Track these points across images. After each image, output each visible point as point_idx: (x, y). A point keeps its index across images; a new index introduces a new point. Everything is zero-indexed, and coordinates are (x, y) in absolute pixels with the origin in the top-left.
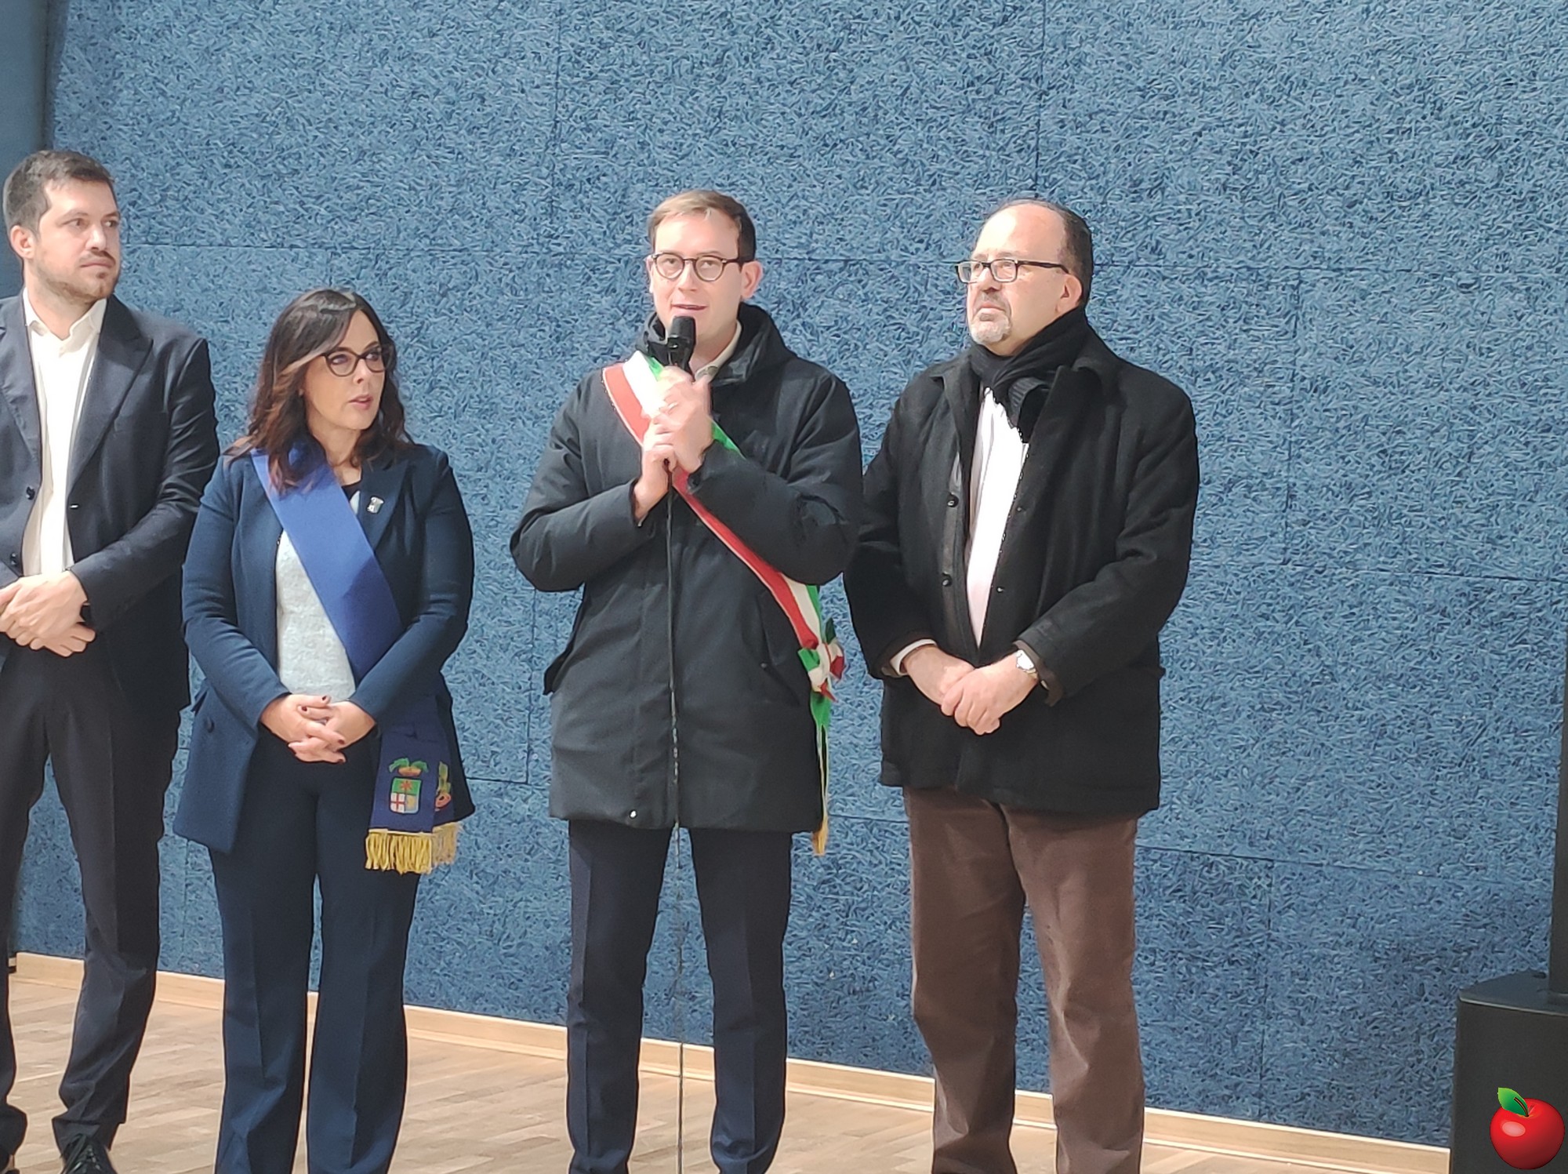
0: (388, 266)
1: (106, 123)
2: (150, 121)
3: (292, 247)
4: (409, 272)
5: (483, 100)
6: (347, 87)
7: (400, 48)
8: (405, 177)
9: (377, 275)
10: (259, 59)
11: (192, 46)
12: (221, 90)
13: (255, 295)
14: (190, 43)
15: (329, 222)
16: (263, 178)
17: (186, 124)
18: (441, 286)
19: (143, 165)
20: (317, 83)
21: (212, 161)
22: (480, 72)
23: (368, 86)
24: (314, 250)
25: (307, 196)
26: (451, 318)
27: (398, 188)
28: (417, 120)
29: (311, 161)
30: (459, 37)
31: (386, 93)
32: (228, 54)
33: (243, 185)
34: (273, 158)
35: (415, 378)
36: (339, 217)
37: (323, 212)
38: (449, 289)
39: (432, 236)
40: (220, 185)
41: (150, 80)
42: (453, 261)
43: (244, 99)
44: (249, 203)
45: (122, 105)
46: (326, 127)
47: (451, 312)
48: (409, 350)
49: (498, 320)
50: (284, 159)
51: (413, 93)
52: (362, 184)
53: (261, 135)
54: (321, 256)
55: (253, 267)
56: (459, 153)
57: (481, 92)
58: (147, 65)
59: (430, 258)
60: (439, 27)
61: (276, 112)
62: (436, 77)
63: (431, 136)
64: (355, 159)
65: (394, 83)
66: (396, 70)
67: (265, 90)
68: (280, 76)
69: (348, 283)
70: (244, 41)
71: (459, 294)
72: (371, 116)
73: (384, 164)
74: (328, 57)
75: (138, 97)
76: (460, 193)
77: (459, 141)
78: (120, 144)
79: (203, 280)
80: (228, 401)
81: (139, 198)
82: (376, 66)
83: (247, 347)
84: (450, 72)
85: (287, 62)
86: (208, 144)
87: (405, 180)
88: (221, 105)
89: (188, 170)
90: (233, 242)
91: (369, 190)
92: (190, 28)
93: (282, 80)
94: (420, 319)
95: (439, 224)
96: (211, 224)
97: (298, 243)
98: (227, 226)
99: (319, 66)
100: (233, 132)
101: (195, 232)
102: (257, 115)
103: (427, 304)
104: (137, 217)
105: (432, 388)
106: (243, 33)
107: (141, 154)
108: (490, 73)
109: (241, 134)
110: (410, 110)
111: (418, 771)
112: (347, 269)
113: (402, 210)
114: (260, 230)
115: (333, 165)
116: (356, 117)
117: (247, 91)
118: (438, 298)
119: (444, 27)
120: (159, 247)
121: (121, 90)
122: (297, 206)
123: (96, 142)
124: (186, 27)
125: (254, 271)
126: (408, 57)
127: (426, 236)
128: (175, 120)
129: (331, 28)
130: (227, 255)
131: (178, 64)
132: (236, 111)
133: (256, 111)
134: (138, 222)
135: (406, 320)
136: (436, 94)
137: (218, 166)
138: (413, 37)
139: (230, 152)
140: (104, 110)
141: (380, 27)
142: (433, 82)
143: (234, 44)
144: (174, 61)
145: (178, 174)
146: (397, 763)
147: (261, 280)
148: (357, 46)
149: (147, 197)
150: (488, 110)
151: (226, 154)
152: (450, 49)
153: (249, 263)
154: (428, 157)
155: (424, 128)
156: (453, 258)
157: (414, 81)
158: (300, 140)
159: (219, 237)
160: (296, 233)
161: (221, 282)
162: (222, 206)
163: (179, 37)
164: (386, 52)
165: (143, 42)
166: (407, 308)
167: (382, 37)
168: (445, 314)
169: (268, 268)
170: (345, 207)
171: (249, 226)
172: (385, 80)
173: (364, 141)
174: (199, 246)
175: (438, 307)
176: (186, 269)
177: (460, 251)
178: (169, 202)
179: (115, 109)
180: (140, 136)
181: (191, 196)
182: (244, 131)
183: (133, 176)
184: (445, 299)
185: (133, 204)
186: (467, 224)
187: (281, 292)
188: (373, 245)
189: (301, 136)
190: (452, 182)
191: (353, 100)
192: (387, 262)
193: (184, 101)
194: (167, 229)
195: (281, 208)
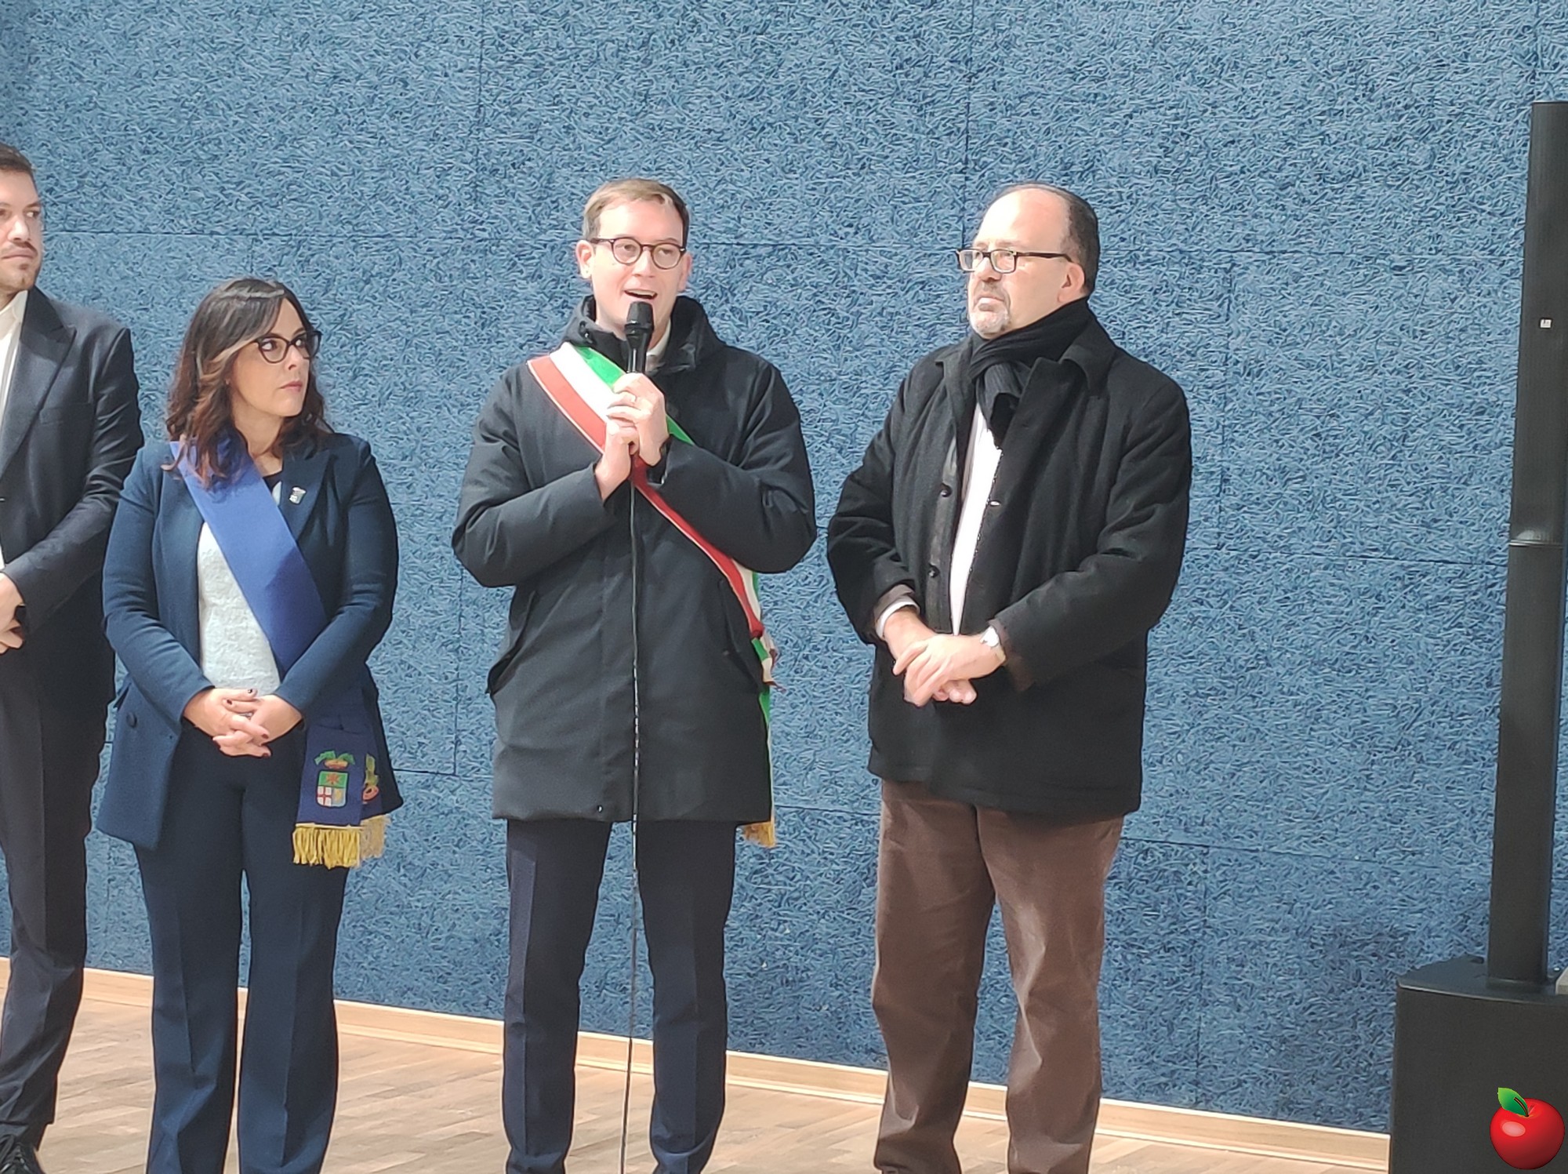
0: (310, 252)
1: (22, 108)
2: (67, 106)
3: (212, 233)
4: (331, 258)
5: (406, 84)
6: (266, 72)
7: (321, 32)
8: (327, 162)
9: (299, 262)
10: (177, 44)
11: (109, 30)
12: (138, 75)
13: (175, 283)
14: (107, 27)
15: (250, 208)
16: (182, 164)
17: (103, 109)
18: (364, 273)
19: (60, 151)
20: (237, 68)
21: (130, 147)
22: (403, 56)
23: (289, 70)
24: (234, 237)
25: (228, 182)
26: (375, 305)
27: (321, 173)
28: (339, 104)
29: (231, 147)
30: (380, 20)
31: (307, 77)
32: (145, 39)
33: (162, 171)
34: (193, 143)
35: (337, 366)
36: (260, 203)
37: (244, 198)
38: (372, 276)
39: (354, 222)
40: (139, 172)
41: (67, 65)
42: (376, 247)
43: (163, 84)
44: (168, 190)
45: (38, 90)
46: (246, 112)
47: (375, 298)
48: (332, 338)
49: (423, 307)
50: (203, 144)
51: (335, 77)
52: (283, 169)
53: (179, 121)
54: (241, 243)
55: (172, 254)
56: (382, 138)
57: (404, 76)
58: (63, 50)
59: (353, 244)
60: (361, 9)
61: (195, 97)
62: (358, 61)
63: (352, 120)
64: (275, 144)
65: (315, 67)
66: (317, 54)
67: (185, 75)
68: (199, 61)
69: (270, 270)
70: (163, 25)
71: (383, 281)
72: (293, 101)
73: (305, 150)
74: (247, 41)
75: (54, 82)
76: (382, 179)
77: (381, 125)
78: (36, 130)
79: (122, 267)
80: (148, 390)
81: (56, 185)
82: (297, 50)
83: (168, 335)
84: (372, 56)
85: (206, 46)
86: (126, 130)
87: (327, 166)
88: (139, 90)
89: (106, 157)
90: (152, 228)
91: (291, 175)
92: (107, 11)
93: (201, 64)
94: (343, 306)
95: (361, 211)
96: (130, 211)
97: (218, 229)
98: (146, 213)
99: (239, 50)
100: (151, 118)
101: (114, 219)
102: (175, 100)
103: (350, 292)
104: (55, 204)
105: (355, 377)
106: (161, 17)
107: (57, 140)
108: (413, 57)
109: (161, 120)
110: (332, 94)
111: (345, 764)
112: (268, 256)
113: (324, 196)
114: (180, 217)
115: (254, 150)
116: (276, 101)
117: (165, 76)
118: (361, 284)
119: (366, 10)
120: (76, 234)
121: (36, 76)
122: (217, 193)
123: (12, 129)
124: (103, 10)
125: (174, 258)
126: (330, 41)
127: (348, 222)
128: (92, 105)
129: (250, 12)
130: (146, 242)
131: (94, 48)
132: (154, 96)
133: (175, 97)
134: (55, 209)
135: (329, 307)
136: (358, 79)
137: (136, 152)
138: (335, 21)
139: (149, 138)
140: (20, 95)
141: (300, 11)
142: (355, 66)
143: (152, 28)
144: (92, 45)
145: (96, 160)
146: (323, 756)
147: (180, 267)
148: (277, 30)
149: (64, 184)
150: (411, 94)
151: (144, 140)
152: (372, 33)
153: (169, 250)
154: (351, 142)
155: (346, 114)
156: (376, 244)
157: (336, 65)
158: (219, 125)
159: (138, 224)
160: (217, 219)
161: (140, 270)
162: (142, 192)
163: (96, 21)
164: (306, 36)
165: (59, 26)
166: (329, 294)
167: (302, 21)
168: (368, 301)
169: (188, 256)
170: (267, 193)
171: (168, 212)
172: (306, 64)
173: (285, 126)
174: (117, 233)
175: (362, 295)
176: (105, 257)
177: (383, 237)
178: (86, 189)
179: (31, 94)
180: (57, 122)
181: (109, 182)
182: (162, 116)
183: (50, 162)
184: (368, 286)
185: (50, 191)
186: (390, 209)
187: (203, 279)
188: (294, 232)
189: (221, 122)
190: (375, 168)
191: (273, 84)
192: (309, 249)
193: (101, 86)
194: (85, 216)
195: (201, 195)
